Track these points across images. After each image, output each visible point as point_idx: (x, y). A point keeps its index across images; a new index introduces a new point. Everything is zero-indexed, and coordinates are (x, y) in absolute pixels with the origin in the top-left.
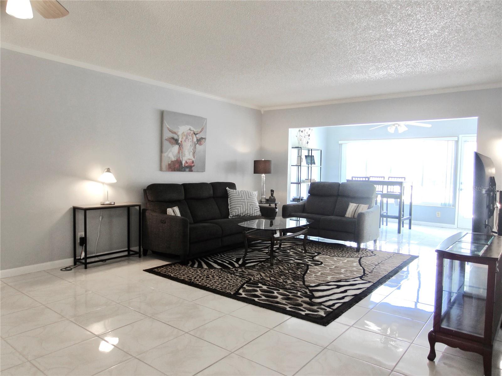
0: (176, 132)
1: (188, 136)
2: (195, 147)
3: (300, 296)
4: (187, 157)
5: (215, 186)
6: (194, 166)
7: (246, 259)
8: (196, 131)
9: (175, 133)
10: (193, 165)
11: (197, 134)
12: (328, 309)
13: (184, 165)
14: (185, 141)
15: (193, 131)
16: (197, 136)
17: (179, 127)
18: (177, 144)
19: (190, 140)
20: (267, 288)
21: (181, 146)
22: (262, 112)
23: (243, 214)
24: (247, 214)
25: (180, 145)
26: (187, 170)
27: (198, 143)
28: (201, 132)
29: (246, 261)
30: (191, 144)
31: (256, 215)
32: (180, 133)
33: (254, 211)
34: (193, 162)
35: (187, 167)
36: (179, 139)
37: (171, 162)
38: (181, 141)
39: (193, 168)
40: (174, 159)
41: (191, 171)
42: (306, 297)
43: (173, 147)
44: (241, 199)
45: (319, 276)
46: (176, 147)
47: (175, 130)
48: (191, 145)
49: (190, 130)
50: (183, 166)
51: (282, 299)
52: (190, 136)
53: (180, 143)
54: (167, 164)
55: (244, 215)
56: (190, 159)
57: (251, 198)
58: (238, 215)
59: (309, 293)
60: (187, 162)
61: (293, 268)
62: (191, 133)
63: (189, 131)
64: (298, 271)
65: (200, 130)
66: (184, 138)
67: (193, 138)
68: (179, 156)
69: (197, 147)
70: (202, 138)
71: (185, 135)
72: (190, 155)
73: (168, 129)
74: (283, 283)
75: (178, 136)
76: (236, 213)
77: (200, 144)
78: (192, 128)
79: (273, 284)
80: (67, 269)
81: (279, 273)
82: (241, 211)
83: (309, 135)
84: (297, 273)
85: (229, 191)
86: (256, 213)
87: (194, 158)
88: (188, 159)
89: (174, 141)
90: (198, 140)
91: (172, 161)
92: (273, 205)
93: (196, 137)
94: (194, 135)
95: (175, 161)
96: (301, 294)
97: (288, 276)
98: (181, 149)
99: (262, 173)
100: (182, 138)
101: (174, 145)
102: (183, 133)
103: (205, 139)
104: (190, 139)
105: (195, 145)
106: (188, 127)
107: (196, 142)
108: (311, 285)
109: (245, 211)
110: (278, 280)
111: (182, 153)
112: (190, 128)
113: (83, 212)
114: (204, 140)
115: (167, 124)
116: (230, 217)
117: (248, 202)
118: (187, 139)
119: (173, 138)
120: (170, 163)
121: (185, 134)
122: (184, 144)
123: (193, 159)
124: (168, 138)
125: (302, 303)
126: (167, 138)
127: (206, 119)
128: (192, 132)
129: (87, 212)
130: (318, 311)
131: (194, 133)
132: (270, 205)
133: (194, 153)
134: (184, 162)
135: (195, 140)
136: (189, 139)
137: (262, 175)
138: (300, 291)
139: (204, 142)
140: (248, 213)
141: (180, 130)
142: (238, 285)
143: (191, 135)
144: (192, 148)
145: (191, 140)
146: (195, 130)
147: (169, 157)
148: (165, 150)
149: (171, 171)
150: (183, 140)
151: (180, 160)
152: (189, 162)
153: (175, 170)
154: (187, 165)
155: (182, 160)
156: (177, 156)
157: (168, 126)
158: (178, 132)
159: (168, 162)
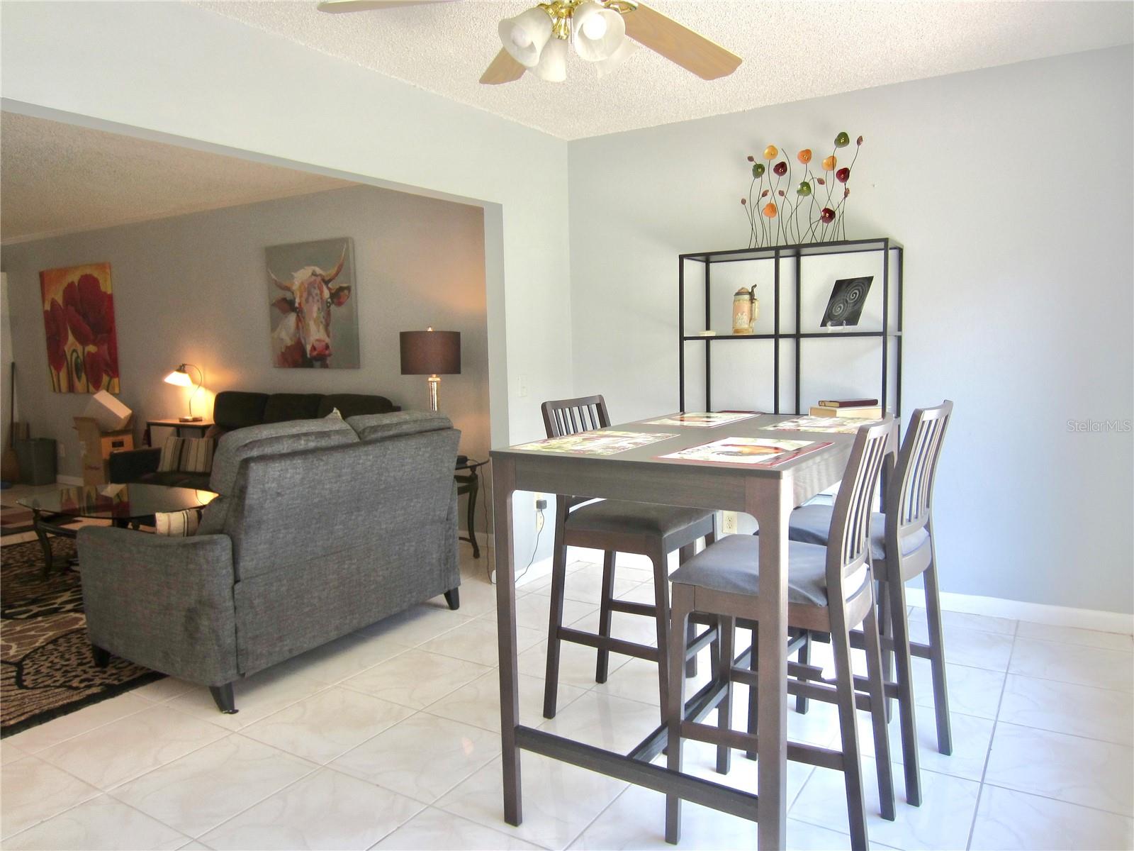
0: (289, 286)
1: (312, 290)
2: (328, 314)
4: (316, 335)
6: (330, 355)
8: (325, 274)
9: (287, 288)
10: (327, 352)
11: (330, 281)
13: (310, 354)
14: (307, 301)
15: (320, 275)
16: (330, 285)
17: (293, 273)
18: (293, 312)
19: (316, 298)
21: (300, 314)
25: (299, 311)
26: (318, 364)
27: (333, 302)
28: (337, 274)
30: (320, 306)
32: (296, 287)
34: (327, 347)
35: (316, 359)
36: (295, 299)
37: (286, 351)
38: (300, 304)
39: (329, 361)
40: (289, 342)
41: (325, 366)
43: (286, 317)
46: (292, 318)
47: (287, 283)
48: (319, 309)
49: (314, 274)
50: (308, 356)
52: (315, 288)
53: (297, 308)
54: (280, 353)
56: (320, 341)
60: (314, 348)
62: (318, 282)
63: (314, 278)
65: (335, 270)
66: (305, 295)
67: (322, 292)
68: (298, 335)
69: (331, 311)
70: (341, 289)
71: (305, 289)
72: (319, 331)
73: (275, 281)
75: (293, 293)
77: (340, 304)
78: (318, 271)
87: (328, 336)
88: (317, 340)
89: (287, 306)
90: (332, 296)
91: (287, 348)
93: (329, 289)
95: (292, 346)
98: (300, 320)
99: (430, 373)
100: (301, 297)
101: (286, 314)
102: (302, 284)
103: (349, 288)
104: (317, 295)
105: (329, 307)
106: (310, 270)
107: (329, 300)
111: (303, 328)
112: (314, 271)
114: (346, 292)
118: (310, 298)
119: (284, 300)
120: (283, 351)
121: (306, 286)
122: (305, 308)
123: (327, 340)
124: (276, 301)
128: (319, 279)
131: (323, 280)
133: (327, 326)
134: (308, 348)
135: (326, 294)
136: (314, 295)
137: (430, 379)
139: (348, 298)
141: (294, 281)
143: (316, 286)
144: (322, 314)
145: (318, 298)
146: (323, 273)
147: (282, 340)
148: (274, 325)
149: (289, 367)
150: (304, 299)
151: (301, 343)
152: (319, 346)
153: (295, 365)
154: (315, 353)
155: (306, 344)
156: (295, 335)
157: (273, 277)
158: (292, 285)
159: (281, 348)
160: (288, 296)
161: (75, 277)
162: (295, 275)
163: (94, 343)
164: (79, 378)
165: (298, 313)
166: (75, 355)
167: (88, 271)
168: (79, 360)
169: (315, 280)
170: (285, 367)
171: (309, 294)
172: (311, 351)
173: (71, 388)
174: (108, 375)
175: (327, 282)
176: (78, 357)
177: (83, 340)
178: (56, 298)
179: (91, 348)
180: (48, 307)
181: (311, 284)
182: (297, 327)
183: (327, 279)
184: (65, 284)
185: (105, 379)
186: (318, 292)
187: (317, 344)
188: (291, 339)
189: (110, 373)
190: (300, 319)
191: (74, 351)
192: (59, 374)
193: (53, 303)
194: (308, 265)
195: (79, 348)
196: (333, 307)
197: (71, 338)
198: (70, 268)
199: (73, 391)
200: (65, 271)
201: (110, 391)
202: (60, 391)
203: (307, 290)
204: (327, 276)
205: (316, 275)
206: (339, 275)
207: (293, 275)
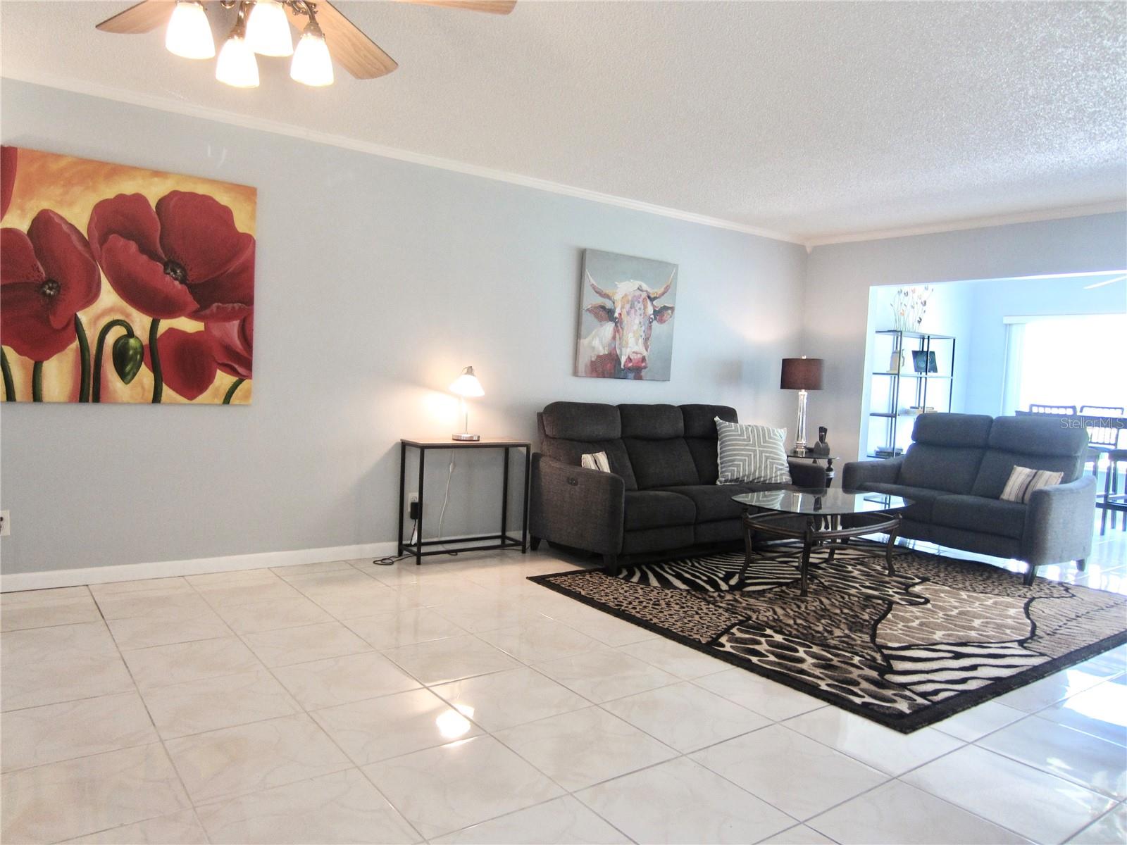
0: (611, 295)
1: (636, 303)
2: (650, 328)
3: (859, 664)
4: (631, 347)
5: (689, 412)
6: (645, 367)
7: (746, 577)
8: (654, 291)
9: (607, 296)
10: (643, 365)
11: (655, 298)
12: (920, 700)
13: (624, 366)
14: (628, 313)
15: (647, 291)
16: (654, 302)
17: (616, 283)
18: (611, 321)
19: (639, 312)
20: (784, 639)
21: (618, 325)
22: (809, 250)
23: (748, 477)
24: (759, 477)
25: (617, 322)
26: (632, 375)
27: (655, 318)
28: (663, 294)
29: (747, 580)
30: (642, 320)
31: (779, 482)
32: (618, 297)
33: (776, 472)
34: (643, 359)
35: (630, 369)
36: (615, 308)
37: (596, 359)
38: (620, 314)
39: (643, 373)
40: (603, 351)
41: (638, 377)
42: (871, 667)
43: (602, 325)
44: (747, 445)
45: (914, 628)
46: (609, 327)
47: (607, 292)
48: (640, 323)
49: (640, 289)
50: (622, 367)
51: (815, 665)
52: (639, 302)
53: (616, 318)
55: (751, 479)
56: (637, 353)
57: (770, 443)
58: (737, 480)
59: (880, 661)
60: (630, 359)
61: (853, 604)
62: (642, 297)
63: (639, 293)
64: (864, 613)
65: (662, 290)
66: (628, 306)
67: (645, 307)
68: (613, 346)
69: (653, 327)
70: (666, 308)
71: (628, 302)
72: (637, 344)
73: (594, 287)
74: (822, 634)
75: (614, 303)
76: (733, 475)
77: (662, 321)
78: (645, 287)
79: (799, 634)
80: (384, 562)
81: (818, 611)
82: (745, 470)
83: (925, 303)
84: (861, 616)
85: (721, 424)
86: (779, 478)
87: (647, 350)
88: (634, 352)
90: (656, 313)
91: (599, 357)
92: (823, 463)
93: (654, 306)
94: (648, 300)
95: (605, 355)
96: (860, 661)
97: (838, 620)
98: (618, 331)
99: (800, 389)
100: (622, 308)
101: (603, 323)
102: (626, 295)
103: (672, 309)
104: (640, 309)
105: (651, 323)
106: (637, 283)
107: (652, 316)
108: (890, 644)
109: (755, 471)
110: (812, 625)
111: (620, 338)
112: (640, 286)
113: (418, 451)
114: (670, 311)
116: (718, 483)
117: (761, 452)
118: (633, 311)
119: (603, 308)
120: (593, 359)
121: (630, 298)
122: (625, 319)
123: (645, 353)
124: (592, 307)
125: (860, 680)
126: (590, 307)
127: (676, 266)
128: (644, 295)
129: (426, 451)
130: (895, 701)
131: (649, 297)
132: (815, 462)
133: (646, 340)
134: (623, 360)
135: (650, 311)
136: (637, 308)
137: (800, 393)
138: (861, 654)
139: (671, 317)
140: (761, 477)
141: (617, 291)
142: (719, 626)
143: (641, 300)
144: (643, 328)
145: (642, 311)
146: (649, 290)
147: (593, 348)
148: (585, 331)
149: (598, 376)
150: (625, 311)
151: (616, 353)
152: (635, 359)
153: (606, 375)
154: (630, 365)
155: (621, 355)
156: (609, 345)
157: (593, 281)
158: (614, 294)
159: (591, 357)
160: (609, 304)
162: (620, 285)
163: (195, 316)
164: (125, 375)
166: (118, 331)
168: (132, 340)
169: (640, 295)
171: (632, 306)
172: (626, 362)
173: (89, 395)
174: (233, 371)
175: (652, 299)
176: (129, 336)
177: (156, 306)
179: (186, 325)
181: (635, 298)
182: (614, 337)
183: (652, 296)
184: (107, 194)
185: (221, 378)
186: (643, 307)
187: (632, 356)
188: (605, 348)
189: (241, 370)
190: (616, 330)
191: (117, 323)
192: (38, 368)
193: (50, 219)
195: (139, 320)
196: (655, 323)
197: (109, 297)
198: (134, 168)
199: (97, 399)
200: (115, 170)
201: (234, 400)
202: (37, 396)
203: (630, 303)
204: (653, 294)
205: (642, 291)
206: (665, 295)
207: (616, 285)
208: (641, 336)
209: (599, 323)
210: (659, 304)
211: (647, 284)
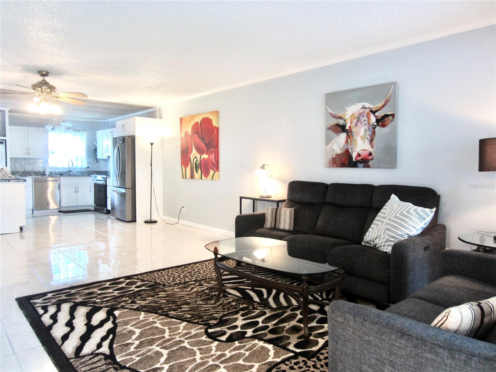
0: (342, 116)
1: (361, 117)
2: (374, 133)
6: (372, 159)
8: (373, 107)
9: (340, 118)
10: (370, 157)
11: (377, 111)
13: (355, 159)
14: (356, 125)
15: (369, 108)
16: (376, 114)
17: (346, 108)
18: (344, 132)
19: (364, 123)
21: (349, 134)
23: (372, 241)
25: (349, 133)
26: (361, 165)
27: (378, 125)
28: (384, 106)
30: (367, 128)
32: (347, 117)
33: (385, 242)
34: (370, 154)
35: (360, 162)
36: (346, 124)
38: (350, 127)
39: (370, 163)
40: (339, 151)
41: (367, 166)
43: (338, 136)
46: (343, 136)
48: (365, 130)
49: (364, 108)
50: (354, 160)
52: (363, 116)
53: (347, 130)
54: (331, 159)
56: (364, 150)
60: (359, 155)
62: (366, 113)
63: (363, 110)
65: (382, 103)
66: (355, 121)
67: (369, 119)
68: (346, 147)
69: (376, 131)
70: (386, 116)
71: (355, 117)
72: (364, 144)
73: (331, 114)
75: (345, 121)
77: (384, 126)
78: (367, 105)
82: (371, 236)
86: (386, 247)
87: (372, 147)
88: (362, 150)
89: (339, 129)
90: (378, 121)
91: (337, 155)
93: (376, 116)
95: (341, 153)
98: (349, 137)
100: (351, 122)
101: (339, 134)
102: (353, 114)
103: (393, 115)
104: (365, 121)
105: (374, 128)
106: (360, 105)
107: (375, 124)
109: (376, 238)
111: (351, 142)
112: (364, 106)
114: (391, 118)
115: (329, 108)
116: (363, 243)
117: (386, 224)
118: (359, 123)
119: (338, 125)
120: (334, 157)
121: (356, 115)
122: (354, 130)
123: (371, 150)
124: (331, 126)
126: (329, 126)
127: (394, 84)
128: (368, 110)
131: (372, 111)
133: (371, 141)
134: (354, 155)
135: (373, 119)
136: (363, 121)
139: (392, 121)
140: (377, 244)
141: (347, 113)
143: (365, 115)
144: (368, 133)
145: (366, 123)
146: (371, 106)
147: (333, 150)
148: (328, 141)
149: (337, 167)
150: (353, 124)
151: (349, 152)
152: (364, 154)
153: (343, 165)
154: (360, 158)
155: (352, 152)
156: (344, 147)
157: (330, 111)
158: (345, 115)
159: (332, 155)
160: (341, 122)
161: (199, 119)
162: (347, 109)
163: (207, 154)
164: (197, 172)
165: (347, 133)
166: (195, 159)
167: (207, 116)
168: (197, 162)
169: (364, 112)
170: (333, 167)
171: (359, 120)
172: (357, 157)
173: (192, 177)
174: (213, 169)
175: (374, 112)
176: (197, 160)
177: (201, 152)
178: (188, 131)
179: (205, 156)
180: (183, 135)
181: (361, 114)
182: (347, 142)
183: (374, 110)
184: (193, 123)
185: (212, 172)
186: (367, 119)
187: (361, 153)
188: (341, 149)
189: (215, 169)
190: (348, 136)
191: (195, 157)
192: (186, 169)
193: (186, 133)
194: (359, 101)
195: (198, 156)
196: (378, 129)
197: (194, 151)
198: (196, 115)
199: (193, 178)
200: (193, 117)
201: (214, 179)
202: (186, 178)
203: (356, 118)
204: (374, 108)
205: (365, 108)
206: (385, 107)
207: (346, 109)
208: (367, 138)
209: (336, 135)
210: (379, 114)
211: (368, 103)
